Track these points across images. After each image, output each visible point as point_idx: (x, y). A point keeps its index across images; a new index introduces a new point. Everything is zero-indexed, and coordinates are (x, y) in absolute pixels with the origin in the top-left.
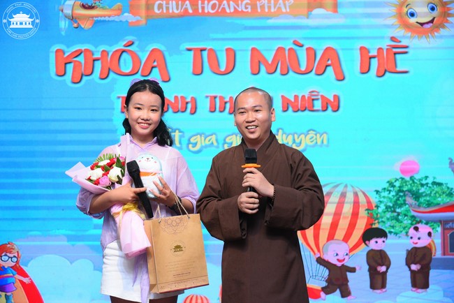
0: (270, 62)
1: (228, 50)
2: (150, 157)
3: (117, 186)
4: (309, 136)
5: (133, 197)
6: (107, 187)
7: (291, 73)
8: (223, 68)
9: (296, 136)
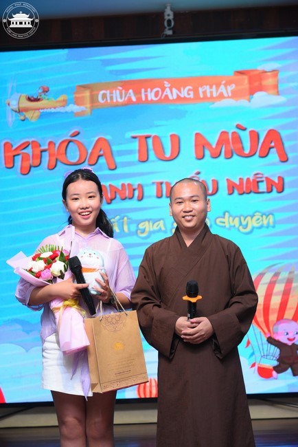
0: (214, 146)
1: (172, 136)
2: (92, 252)
3: (59, 280)
4: (255, 218)
5: (75, 293)
6: (49, 281)
7: (235, 157)
8: (168, 154)
9: (242, 219)
